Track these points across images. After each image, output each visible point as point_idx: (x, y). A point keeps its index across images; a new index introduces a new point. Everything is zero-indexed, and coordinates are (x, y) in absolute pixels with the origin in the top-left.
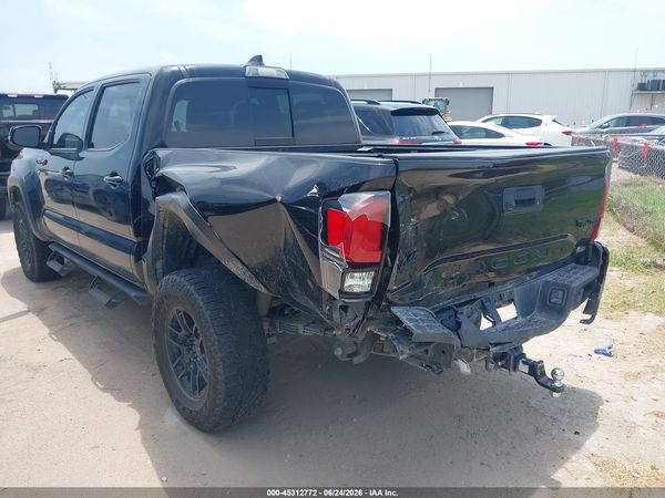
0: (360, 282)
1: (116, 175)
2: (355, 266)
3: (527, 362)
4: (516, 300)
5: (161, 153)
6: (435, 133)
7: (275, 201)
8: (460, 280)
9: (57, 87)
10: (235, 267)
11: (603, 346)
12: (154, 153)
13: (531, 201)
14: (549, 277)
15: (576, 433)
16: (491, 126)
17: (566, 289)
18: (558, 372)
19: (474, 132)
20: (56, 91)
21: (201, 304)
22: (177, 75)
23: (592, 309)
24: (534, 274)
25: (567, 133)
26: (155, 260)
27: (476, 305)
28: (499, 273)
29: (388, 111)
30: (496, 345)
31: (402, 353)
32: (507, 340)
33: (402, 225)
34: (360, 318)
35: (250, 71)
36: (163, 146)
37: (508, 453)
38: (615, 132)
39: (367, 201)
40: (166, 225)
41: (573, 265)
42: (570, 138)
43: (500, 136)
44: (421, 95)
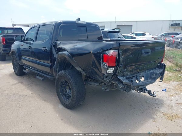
0: (110, 71)
1: (45, 48)
2: (110, 67)
3: (147, 90)
4: (144, 76)
5: (58, 42)
6: (119, 37)
7: (91, 53)
8: (132, 71)
9: (14, 25)
10: (79, 69)
11: (164, 89)
12: (56, 42)
13: (148, 53)
14: (152, 71)
15: (159, 108)
16: (133, 35)
17: (156, 74)
18: (155, 92)
19: (128, 37)
20: (13, 26)
21: (70, 78)
22: (60, 23)
23: (162, 79)
24: (148, 70)
25: (153, 37)
26: (56, 68)
27: (135, 77)
28: (140, 70)
29: (107, 32)
30: (140, 86)
31: (120, 87)
32: (143, 85)
33: (120, 58)
34: (110, 79)
35: (77, 22)
36: (57, 40)
37: (143, 112)
38: (165, 37)
39: (113, 52)
40: (60, 60)
41: (157, 68)
42: (153, 39)
43: (135, 38)
44: (113, 27)
